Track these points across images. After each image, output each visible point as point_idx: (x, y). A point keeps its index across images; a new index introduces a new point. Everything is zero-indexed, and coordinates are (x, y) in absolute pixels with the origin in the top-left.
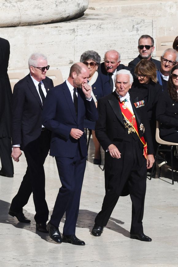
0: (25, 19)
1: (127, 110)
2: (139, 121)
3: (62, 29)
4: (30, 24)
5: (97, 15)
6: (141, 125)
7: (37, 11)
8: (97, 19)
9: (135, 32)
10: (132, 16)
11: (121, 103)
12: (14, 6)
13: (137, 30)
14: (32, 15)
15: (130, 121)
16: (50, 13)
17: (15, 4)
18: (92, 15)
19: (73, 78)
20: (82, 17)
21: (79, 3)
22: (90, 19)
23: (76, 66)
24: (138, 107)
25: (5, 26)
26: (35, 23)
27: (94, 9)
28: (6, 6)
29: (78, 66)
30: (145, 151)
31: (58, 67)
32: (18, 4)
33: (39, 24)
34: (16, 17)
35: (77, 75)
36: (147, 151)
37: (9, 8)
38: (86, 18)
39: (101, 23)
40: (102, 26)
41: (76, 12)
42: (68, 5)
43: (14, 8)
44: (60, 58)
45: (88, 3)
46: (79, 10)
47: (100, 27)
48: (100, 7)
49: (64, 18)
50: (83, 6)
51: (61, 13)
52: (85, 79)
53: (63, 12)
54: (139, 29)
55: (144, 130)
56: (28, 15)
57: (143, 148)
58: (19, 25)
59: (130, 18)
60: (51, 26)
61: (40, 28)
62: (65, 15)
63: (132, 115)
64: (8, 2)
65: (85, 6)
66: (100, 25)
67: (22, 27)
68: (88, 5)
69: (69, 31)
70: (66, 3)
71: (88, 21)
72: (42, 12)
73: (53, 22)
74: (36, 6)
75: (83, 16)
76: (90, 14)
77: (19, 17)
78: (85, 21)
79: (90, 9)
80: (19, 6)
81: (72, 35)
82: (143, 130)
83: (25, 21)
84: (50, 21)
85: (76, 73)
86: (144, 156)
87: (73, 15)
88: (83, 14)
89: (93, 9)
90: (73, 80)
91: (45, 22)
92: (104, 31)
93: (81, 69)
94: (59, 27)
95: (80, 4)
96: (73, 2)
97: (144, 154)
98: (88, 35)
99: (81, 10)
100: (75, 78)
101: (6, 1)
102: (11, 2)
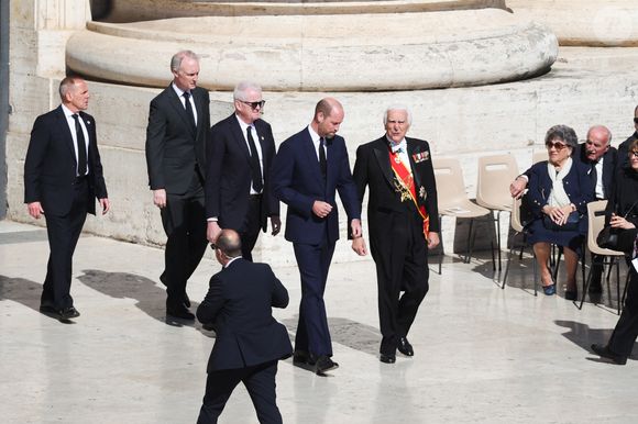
0: (460, 76)
1: (401, 164)
2: (419, 183)
3: (517, 93)
4: (468, 85)
5: (570, 71)
7: (478, 65)
8: (571, 77)
9: (629, 98)
10: (624, 73)
11: (393, 154)
12: (444, 57)
13: (633, 94)
14: (470, 70)
15: (406, 182)
16: (498, 68)
17: (444, 54)
18: (563, 70)
20: (547, 74)
21: (543, 52)
22: (560, 77)
24: (418, 161)
25: (428, 87)
26: (476, 83)
27: (567, 62)
28: (430, 57)
29: (327, 103)
30: (426, 227)
32: (449, 54)
33: (482, 85)
34: (445, 74)
35: (325, 119)
36: (428, 227)
38: (554, 75)
39: (576, 83)
40: (579, 88)
41: (539, 67)
42: (526, 55)
43: (442, 60)
44: (514, 136)
45: (558, 52)
46: (543, 63)
47: (575, 89)
48: (576, 58)
49: (519, 75)
50: (550, 57)
51: (515, 68)
53: (519, 65)
54: (636, 92)
55: (426, 195)
56: (464, 70)
57: (422, 223)
58: (451, 87)
59: (622, 76)
60: (500, 88)
61: (483, 90)
62: (521, 70)
63: (408, 174)
64: (433, 52)
65: (552, 57)
66: (576, 87)
67: (454, 89)
69: (528, 95)
70: (523, 52)
71: (557, 80)
72: (486, 65)
73: (503, 81)
74: (478, 57)
75: (550, 73)
76: (559, 70)
77: (450, 74)
78: (552, 79)
79: (560, 61)
80: (451, 57)
81: (533, 101)
82: (424, 197)
83: (460, 80)
84: (498, 80)
85: (324, 115)
87: (534, 70)
88: (550, 70)
89: (564, 61)
90: (318, 124)
92: (582, 95)
93: (331, 109)
94: (513, 89)
95: (546, 54)
96: (533, 51)
98: (558, 101)
99: (546, 62)
100: (322, 123)
101: (431, 49)
102: (438, 51)
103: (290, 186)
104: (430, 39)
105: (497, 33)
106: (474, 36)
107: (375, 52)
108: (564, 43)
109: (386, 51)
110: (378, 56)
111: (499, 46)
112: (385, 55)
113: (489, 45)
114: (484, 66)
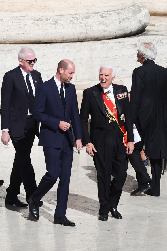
0: (91, 34)
2: (120, 112)
3: (125, 44)
4: (96, 39)
5: (157, 31)
6: (122, 116)
7: (102, 28)
8: (157, 35)
11: (105, 94)
12: (81, 23)
14: (97, 31)
15: (112, 112)
16: (114, 29)
17: (81, 21)
18: (153, 31)
19: (60, 74)
20: (143, 33)
21: (140, 20)
22: (151, 35)
23: (63, 62)
24: (120, 99)
25: (72, 41)
26: (100, 39)
27: (155, 26)
28: (73, 23)
29: (65, 62)
30: (125, 139)
31: (121, 79)
32: (85, 21)
33: (104, 39)
34: (82, 33)
35: (64, 71)
36: (126, 139)
37: (77, 24)
38: (147, 34)
39: (160, 39)
40: (162, 41)
41: (138, 29)
42: (131, 22)
43: (80, 24)
44: (123, 70)
45: (149, 20)
46: (141, 26)
48: (160, 24)
49: (126, 34)
50: (145, 23)
51: (124, 29)
52: (71, 75)
53: (126, 28)
55: (125, 120)
56: (93, 30)
57: (123, 136)
58: (86, 40)
60: (115, 41)
61: (104, 43)
62: (127, 31)
63: (114, 106)
64: (75, 19)
65: (146, 23)
66: (160, 41)
67: (88, 42)
68: (149, 21)
69: (132, 46)
70: (129, 20)
71: (149, 37)
72: (107, 28)
73: (117, 37)
74: (101, 23)
75: (145, 32)
76: (150, 30)
77: (85, 33)
78: (146, 36)
79: (151, 25)
80: (85, 23)
81: (135, 49)
82: (123, 120)
83: (91, 37)
84: (114, 37)
85: (63, 69)
86: (123, 144)
87: (135, 31)
88: (145, 30)
89: (153, 25)
90: (60, 75)
91: (109, 38)
92: (164, 46)
93: (68, 65)
94: (123, 42)
95: (142, 21)
96: (135, 19)
97: (123, 142)
99: (142, 26)
100: (62, 74)
101: (73, 18)
102: (77, 19)
103: (43, 113)
104: (73, 12)
105: (113, 8)
106: (99, 10)
107: (40, 19)
108: (154, 14)
109: (47, 19)
110: (41, 22)
111: (114, 16)
112: (46, 22)
113: (108, 15)
114: (106, 28)
